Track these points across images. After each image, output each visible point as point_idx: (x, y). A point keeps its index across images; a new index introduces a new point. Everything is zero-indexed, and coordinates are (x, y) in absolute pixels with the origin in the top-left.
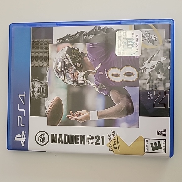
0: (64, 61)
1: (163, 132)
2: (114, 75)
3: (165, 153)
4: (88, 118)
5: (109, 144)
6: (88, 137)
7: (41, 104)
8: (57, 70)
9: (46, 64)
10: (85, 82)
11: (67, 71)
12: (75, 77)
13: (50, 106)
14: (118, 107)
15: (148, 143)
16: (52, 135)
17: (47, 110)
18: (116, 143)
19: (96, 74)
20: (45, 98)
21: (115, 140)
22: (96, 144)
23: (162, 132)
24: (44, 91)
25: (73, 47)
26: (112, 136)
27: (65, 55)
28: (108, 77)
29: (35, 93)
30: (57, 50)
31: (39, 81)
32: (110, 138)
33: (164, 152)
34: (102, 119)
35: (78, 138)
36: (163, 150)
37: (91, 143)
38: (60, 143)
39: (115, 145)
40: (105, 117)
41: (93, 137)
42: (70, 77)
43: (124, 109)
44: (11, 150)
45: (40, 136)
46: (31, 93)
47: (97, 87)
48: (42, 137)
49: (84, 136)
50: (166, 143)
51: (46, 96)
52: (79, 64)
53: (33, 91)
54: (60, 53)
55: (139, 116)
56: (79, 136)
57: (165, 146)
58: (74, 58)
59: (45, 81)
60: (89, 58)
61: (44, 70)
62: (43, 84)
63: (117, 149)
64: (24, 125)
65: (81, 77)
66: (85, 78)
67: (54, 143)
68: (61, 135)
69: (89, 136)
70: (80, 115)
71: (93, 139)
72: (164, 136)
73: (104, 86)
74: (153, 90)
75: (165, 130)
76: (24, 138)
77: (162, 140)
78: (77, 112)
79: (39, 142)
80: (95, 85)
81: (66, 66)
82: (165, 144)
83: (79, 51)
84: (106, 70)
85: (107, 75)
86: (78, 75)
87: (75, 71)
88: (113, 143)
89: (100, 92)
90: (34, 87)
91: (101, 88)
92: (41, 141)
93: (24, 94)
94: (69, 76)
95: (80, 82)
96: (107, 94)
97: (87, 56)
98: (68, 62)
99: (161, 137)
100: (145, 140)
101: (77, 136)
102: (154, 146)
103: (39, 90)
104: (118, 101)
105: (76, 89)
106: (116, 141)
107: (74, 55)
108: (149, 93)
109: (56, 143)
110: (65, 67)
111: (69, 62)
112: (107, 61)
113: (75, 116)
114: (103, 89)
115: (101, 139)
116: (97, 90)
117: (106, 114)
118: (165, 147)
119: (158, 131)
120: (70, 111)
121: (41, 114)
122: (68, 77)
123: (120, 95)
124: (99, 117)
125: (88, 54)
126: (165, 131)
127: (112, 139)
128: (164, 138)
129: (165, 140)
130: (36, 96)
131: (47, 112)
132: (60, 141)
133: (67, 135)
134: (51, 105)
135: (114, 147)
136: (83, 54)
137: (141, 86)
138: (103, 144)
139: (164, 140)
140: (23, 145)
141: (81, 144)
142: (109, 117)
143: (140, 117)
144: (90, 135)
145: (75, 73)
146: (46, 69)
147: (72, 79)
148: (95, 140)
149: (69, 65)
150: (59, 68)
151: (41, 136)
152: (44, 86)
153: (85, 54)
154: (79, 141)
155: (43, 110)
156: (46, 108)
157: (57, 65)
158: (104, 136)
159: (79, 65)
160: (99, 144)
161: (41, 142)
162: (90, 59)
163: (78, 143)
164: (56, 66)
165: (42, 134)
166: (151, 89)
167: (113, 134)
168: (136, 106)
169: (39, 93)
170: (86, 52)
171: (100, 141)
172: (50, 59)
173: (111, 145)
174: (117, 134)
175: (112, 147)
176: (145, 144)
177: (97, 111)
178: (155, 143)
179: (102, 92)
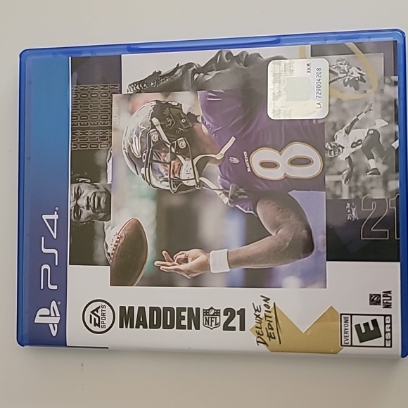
0: (146, 134)
1: (383, 296)
2: (265, 165)
3: (391, 347)
4: (205, 266)
5: (257, 327)
6: (206, 313)
7: (96, 237)
8: (130, 156)
9: (105, 142)
10: (198, 181)
11: (154, 158)
12: (175, 171)
13: (115, 239)
14: (276, 240)
15: (349, 324)
16: (122, 309)
17: (110, 251)
18: (274, 324)
19: (223, 164)
20: (105, 222)
21: (270, 317)
22: (226, 328)
23: (382, 298)
24: (103, 206)
25: (167, 100)
26: (264, 309)
27: (151, 121)
28: (251, 168)
29: (81, 211)
30: (130, 108)
31: (89, 181)
32: (257, 313)
33: (388, 345)
34: (238, 270)
35: (183, 314)
36: (385, 339)
37: (214, 326)
38: (141, 326)
39: (270, 329)
40: (245, 264)
41: (217, 312)
42: (162, 170)
43: (290, 244)
44: (27, 344)
45: (92, 312)
46: (71, 210)
47: (227, 194)
48: (99, 314)
49: (198, 309)
50: (391, 323)
51: (107, 216)
52: (182, 140)
53: (77, 207)
54: (137, 116)
55: (327, 260)
56: (184, 309)
57: (389, 330)
58: (170, 127)
59: (103, 182)
60: (205, 124)
61: (100, 157)
62: (98, 188)
63: (274, 338)
64: (55, 287)
65: (187, 171)
66: (196, 173)
67: (127, 327)
68: (142, 309)
69: (209, 310)
70: (186, 261)
71: (218, 317)
72: (388, 306)
73: (242, 190)
74: (357, 197)
75: (389, 292)
76: (56, 316)
77: (383, 317)
78: (181, 252)
79: (92, 326)
80: (221, 188)
81: (152, 145)
82: (389, 326)
83: (182, 110)
84: (245, 153)
85: (248, 166)
86: (181, 165)
87: (174, 157)
88: (265, 324)
89: (232, 206)
90: (77, 196)
91: (236, 194)
92: (97, 322)
93: (56, 212)
94: (159, 170)
95: (185, 182)
96: (250, 210)
97: (200, 121)
98: (157, 136)
99: (379, 309)
100: (343, 316)
101: (181, 309)
102: (364, 331)
103: (91, 204)
104: (276, 226)
105: (176, 201)
106: (273, 319)
107: (170, 120)
108: (348, 204)
109: (132, 327)
110: (150, 147)
111: (160, 136)
112: (248, 132)
113: (175, 263)
114: (240, 197)
115: (237, 317)
116: (226, 200)
117: (249, 257)
118: (391, 332)
119: (371, 296)
120: (164, 252)
121: (96, 259)
122: (156, 171)
123: (280, 211)
124: (232, 263)
125: (202, 118)
126: (389, 295)
127: (262, 316)
128: (387, 311)
129: (390, 316)
130: (83, 217)
131: (109, 254)
132: (142, 323)
133: (158, 309)
134: (118, 238)
135: (268, 336)
136: (192, 117)
137: (329, 190)
138: (242, 328)
139: (388, 315)
140: (54, 333)
141: (190, 328)
142: (255, 263)
143: (328, 262)
144: (212, 308)
145: (172, 162)
146: (105, 154)
147: (166, 177)
148: (224, 318)
149: (161, 143)
150: (136, 150)
151: (95, 312)
152: (101, 193)
153: (197, 117)
154: (184, 323)
155: (99, 249)
156: (107, 245)
157: (132, 143)
158: (244, 309)
159: (182, 143)
160: (233, 329)
161: (95, 324)
162: (208, 129)
163: (184, 327)
164: (129, 147)
165: (99, 307)
166: (353, 196)
167: (265, 305)
168: (320, 238)
169: (90, 211)
170: (198, 112)
171: (236, 322)
172: (115, 130)
173: (260, 330)
174: (274, 304)
175: (262, 335)
176: (343, 327)
177: (226, 250)
178: (366, 325)
179: (237, 206)
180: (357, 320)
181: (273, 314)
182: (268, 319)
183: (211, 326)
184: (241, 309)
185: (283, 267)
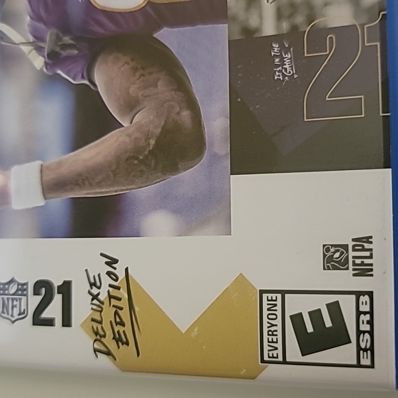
1: (354, 250)
3: (372, 366)
5: (93, 320)
14: (129, 135)
15: (279, 313)
21: (120, 299)
22: (38, 321)
23: (351, 254)
26: (107, 281)
32: (95, 291)
33: (366, 361)
34: (59, 203)
36: (359, 348)
39: (117, 324)
40: (72, 189)
41: (22, 289)
43: (157, 142)
47: (39, 50)
50: (371, 313)
55: (231, 174)
57: (367, 328)
63: (127, 344)
69: (8, 283)
71: (24, 298)
72: (364, 271)
74: (294, 28)
75: (368, 239)
77: (354, 297)
80: (31, 39)
82: (368, 317)
88: (108, 314)
91: (58, 49)
96: (83, 77)
99: (345, 279)
100: (265, 296)
102: (310, 329)
104: (131, 106)
106: (124, 303)
108: (276, 46)
114: (64, 53)
115: (58, 298)
116: (39, 62)
117: (80, 175)
118: (371, 333)
119: (326, 248)
123: (138, 74)
124: (51, 187)
126: (367, 246)
127: (103, 296)
128: (362, 284)
129: (370, 294)
135: (114, 338)
137: (234, 19)
138: (67, 322)
139: (363, 293)
144: (12, 281)
148: (35, 301)
158: (70, 283)
160: (50, 322)
166: (285, 26)
167: (109, 273)
168: (216, 123)
171: (54, 310)
173: (99, 326)
174: (127, 270)
175: (104, 336)
176: (265, 320)
177: (38, 163)
178: (316, 315)
179: (59, 72)
180: (295, 305)
181: (123, 293)
182: (114, 302)
183: (12, 316)
184: (65, 282)
185: (144, 193)
